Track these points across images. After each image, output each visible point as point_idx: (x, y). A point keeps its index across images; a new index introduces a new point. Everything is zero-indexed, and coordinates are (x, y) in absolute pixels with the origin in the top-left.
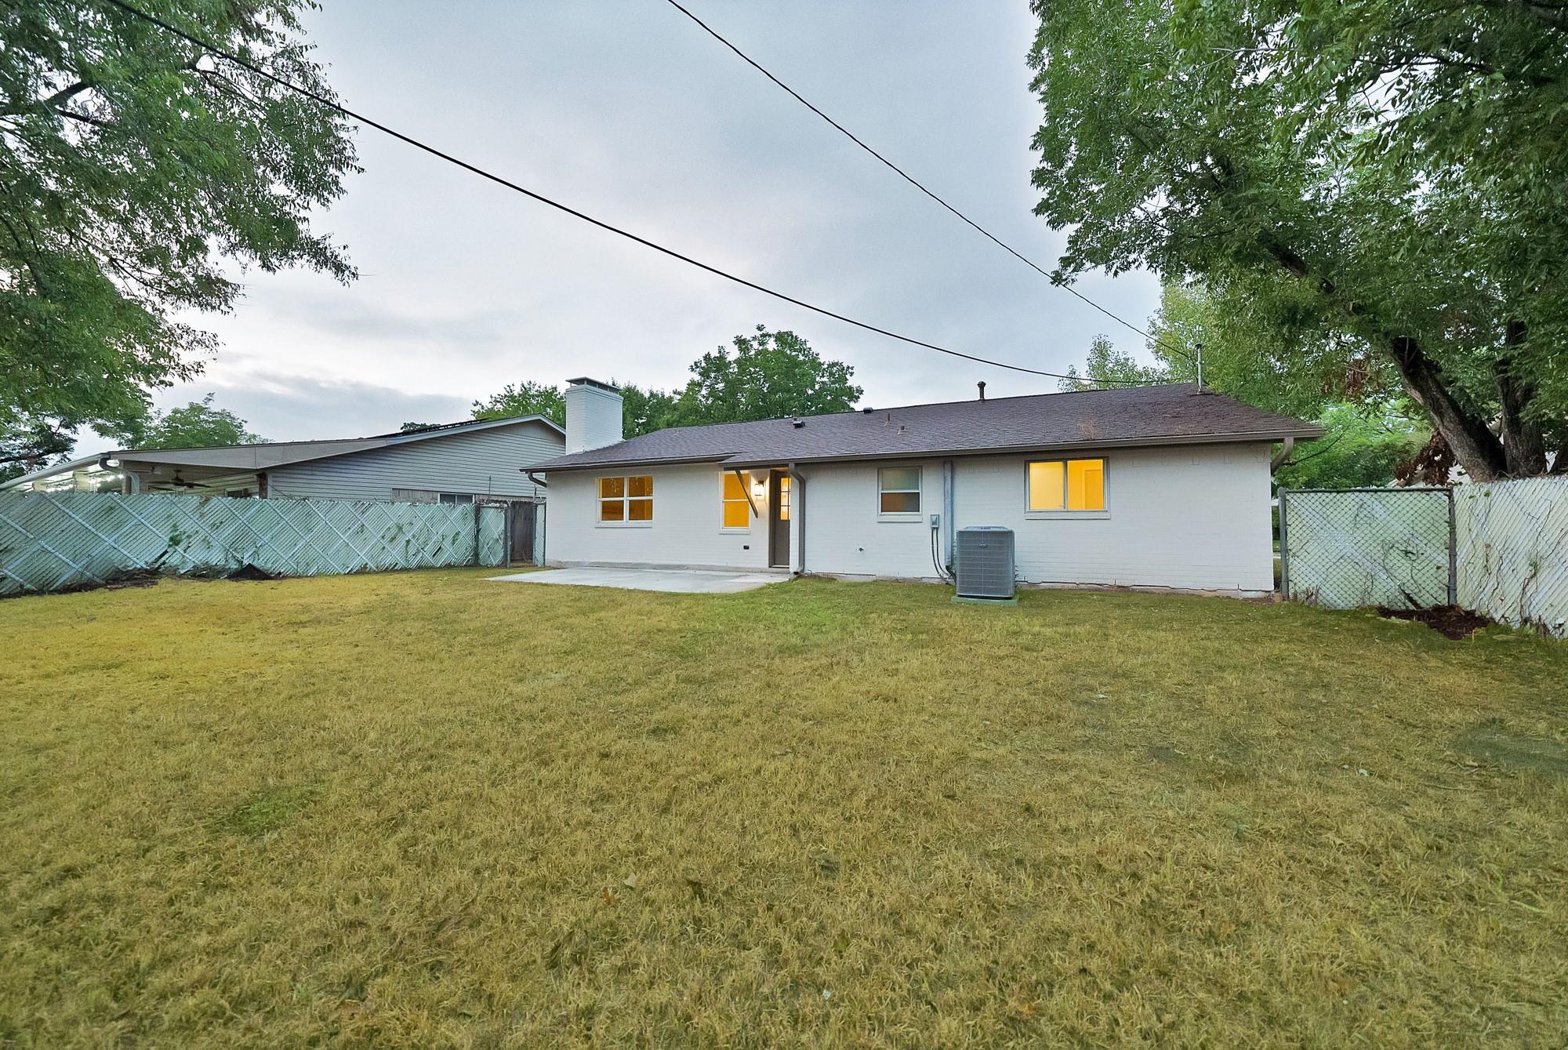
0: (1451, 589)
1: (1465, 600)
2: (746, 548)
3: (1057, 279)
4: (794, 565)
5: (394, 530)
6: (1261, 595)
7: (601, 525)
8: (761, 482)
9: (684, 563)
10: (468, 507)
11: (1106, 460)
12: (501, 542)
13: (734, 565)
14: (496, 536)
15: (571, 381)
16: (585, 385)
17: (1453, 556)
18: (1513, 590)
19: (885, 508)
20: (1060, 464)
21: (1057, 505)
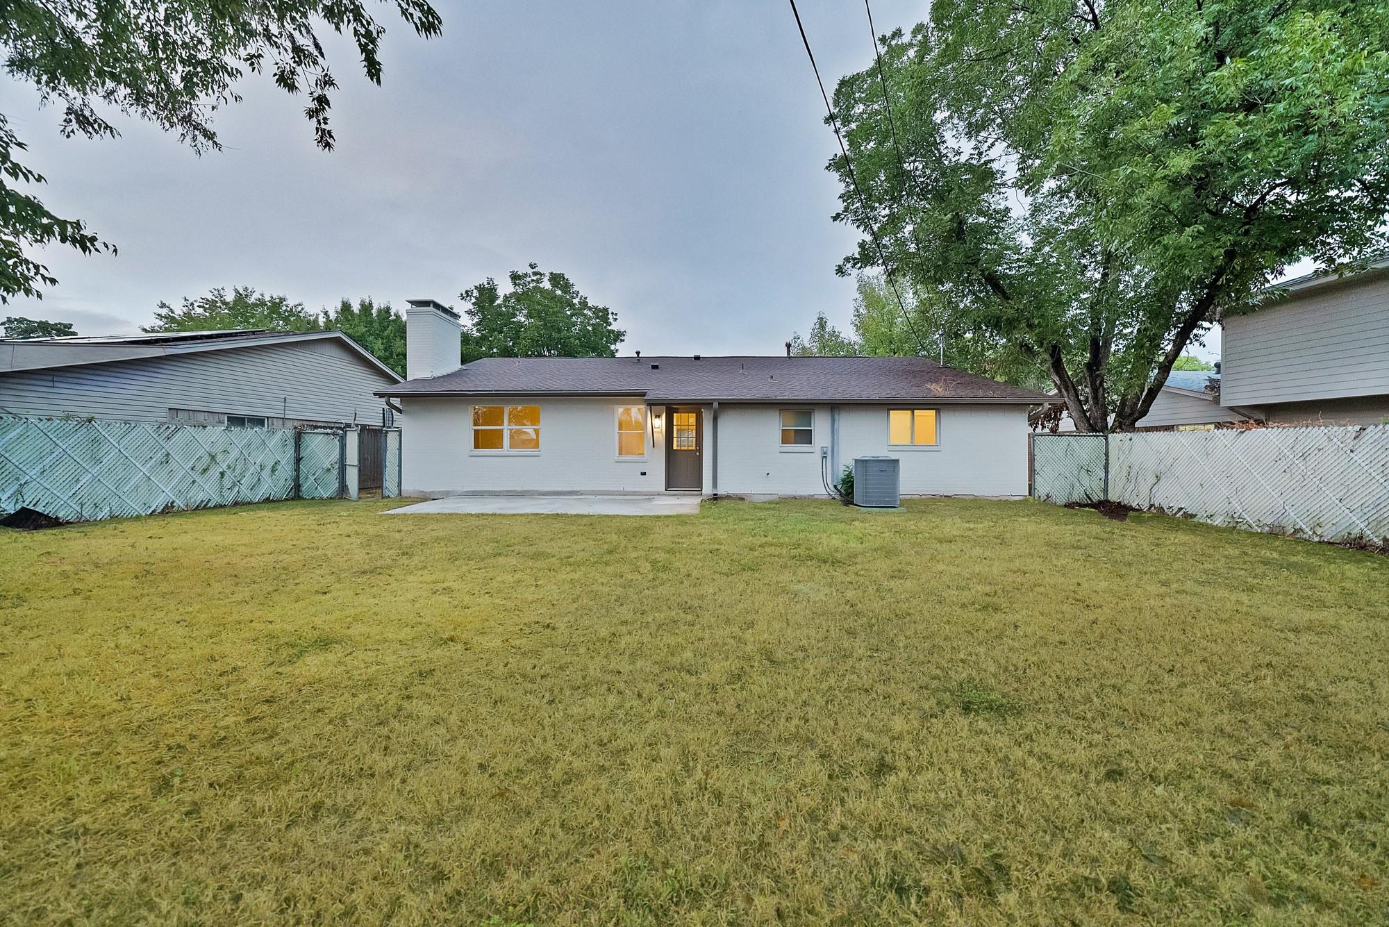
0: (1105, 491)
1: (1113, 496)
2: (644, 474)
3: (840, 271)
4: (707, 489)
5: (207, 459)
6: (1021, 498)
7: (472, 453)
8: (658, 416)
9: (578, 489)
10: (289, 433)
11: (938, 411)
12: (335, 472)
13: (632, 490)
14: (327, 465)
15: (412, 302)
16: (431, 308)
17: (1107, 472)
18: (1144, 490)
19: (785, 441)
20: (909, 412)
21: (908, 442)
